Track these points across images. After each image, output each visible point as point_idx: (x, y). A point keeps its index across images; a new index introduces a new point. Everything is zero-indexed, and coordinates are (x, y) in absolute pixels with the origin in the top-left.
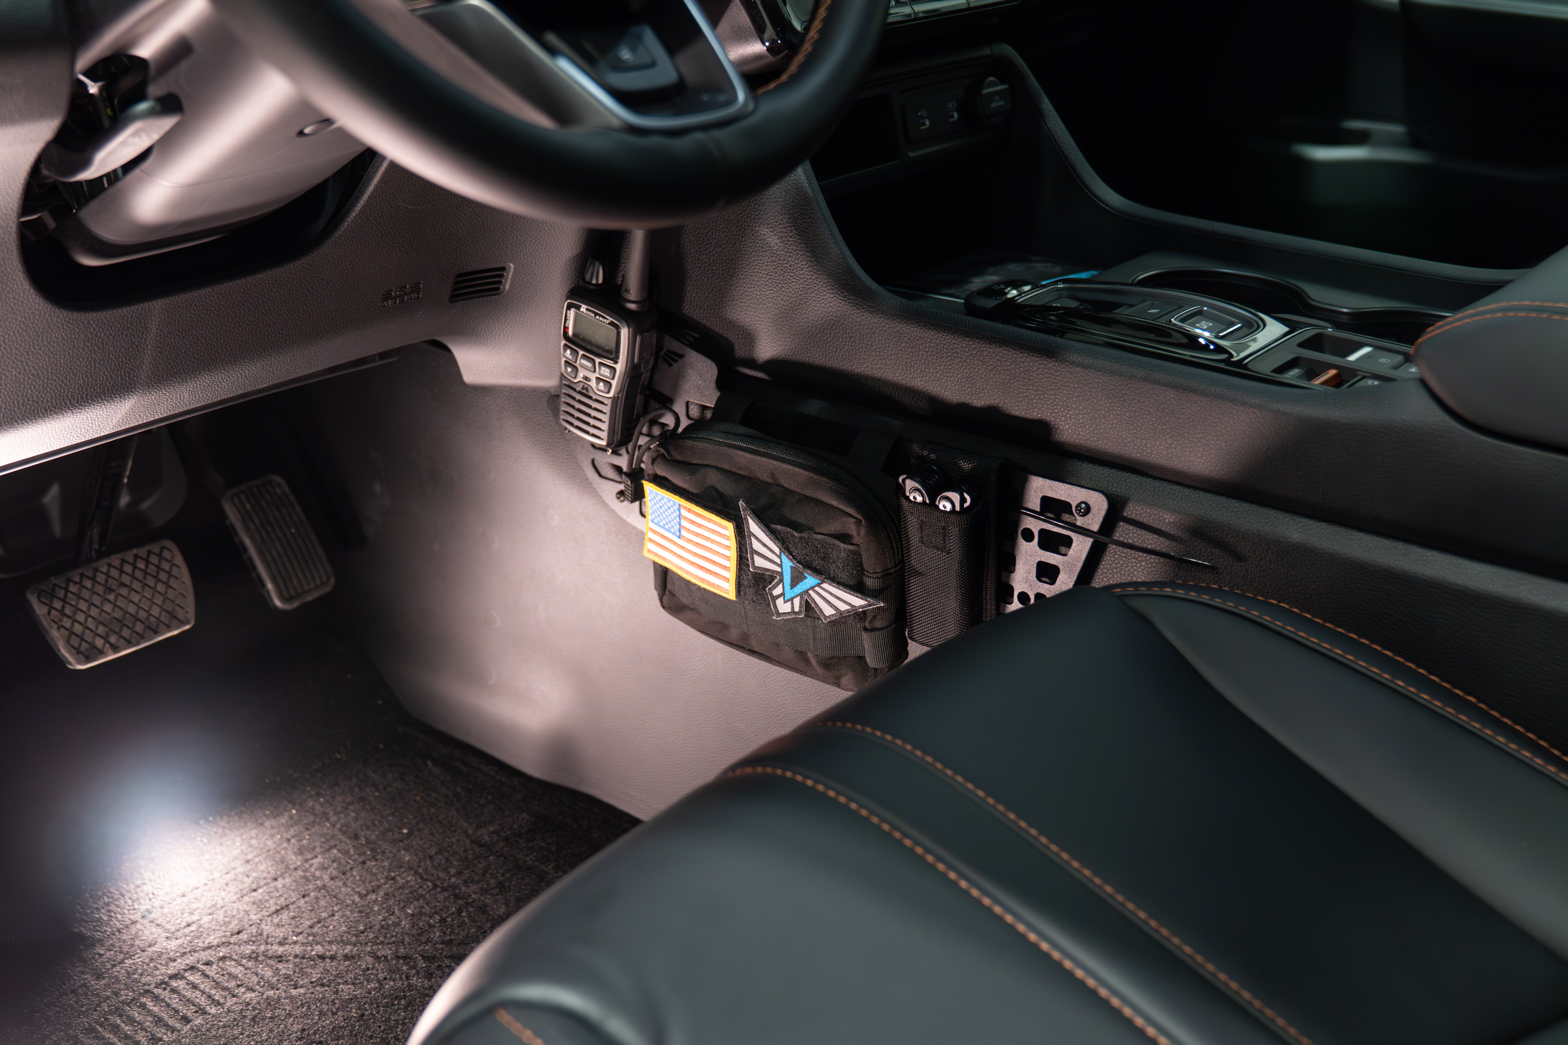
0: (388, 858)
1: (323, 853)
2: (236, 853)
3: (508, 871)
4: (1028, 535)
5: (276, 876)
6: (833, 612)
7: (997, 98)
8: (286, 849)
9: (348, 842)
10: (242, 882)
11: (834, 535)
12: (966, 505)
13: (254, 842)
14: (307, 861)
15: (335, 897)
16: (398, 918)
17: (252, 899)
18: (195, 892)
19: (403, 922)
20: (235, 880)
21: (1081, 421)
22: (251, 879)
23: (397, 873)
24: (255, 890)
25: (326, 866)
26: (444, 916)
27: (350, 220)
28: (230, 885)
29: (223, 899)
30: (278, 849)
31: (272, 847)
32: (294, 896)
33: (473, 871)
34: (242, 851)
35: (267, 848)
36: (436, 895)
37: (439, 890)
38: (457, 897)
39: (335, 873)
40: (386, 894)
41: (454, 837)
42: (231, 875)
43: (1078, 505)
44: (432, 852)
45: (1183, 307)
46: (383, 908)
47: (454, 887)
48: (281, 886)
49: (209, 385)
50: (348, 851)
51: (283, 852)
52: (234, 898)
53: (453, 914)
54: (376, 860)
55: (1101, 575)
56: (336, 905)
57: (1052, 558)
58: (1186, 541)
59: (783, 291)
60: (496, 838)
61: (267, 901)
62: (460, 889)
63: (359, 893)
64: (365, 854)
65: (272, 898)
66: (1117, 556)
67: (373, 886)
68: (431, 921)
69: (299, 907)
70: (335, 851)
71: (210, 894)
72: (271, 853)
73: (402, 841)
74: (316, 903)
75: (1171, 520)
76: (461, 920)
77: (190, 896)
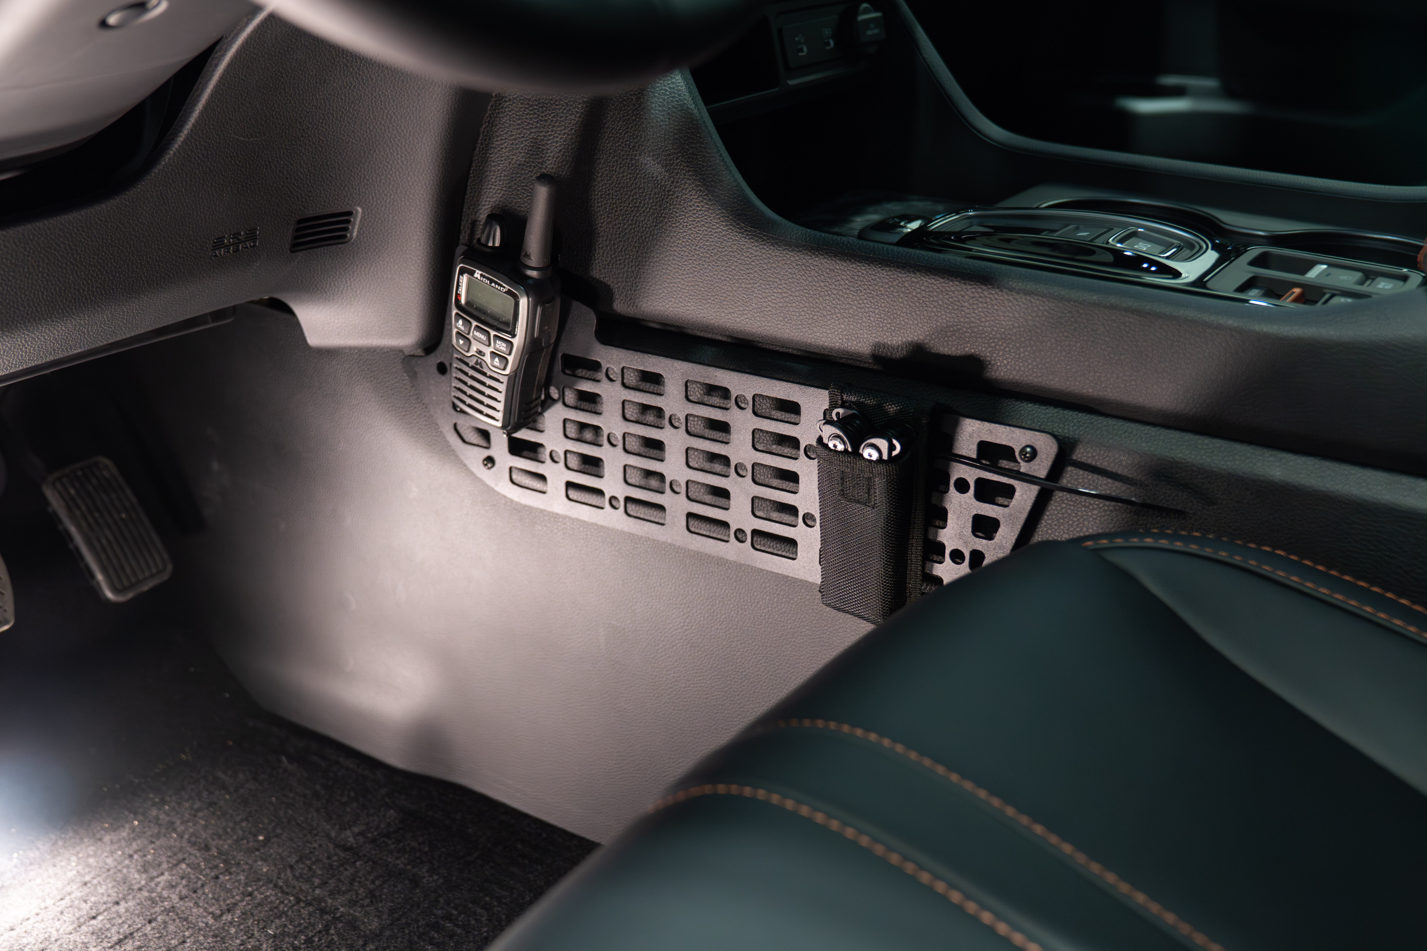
0: (243, 871)
1: (170, 869)
2: (71, 874)
3: (377, 878)
4: (962, 486)
5: (117, 899)
7: (873, 25)
8: (128, 867)
9: (198, 854)
10: (79, 909)
12: (895, 453)
13: (91, 860)
14: (152, 879)
15: (186, 919)
16: (259, 941)
17: (90, 928)
18: (25, 923)
19: (265, 946)
20: (71, 907)
21: (1022, 355)
22: (90, 904)
23: (255, 887)
24: (94, 918)
25: (174, 884)
26: (311, 934)
27: (172, 152)
28: (65, 913)
29: (57, 931)
30: (119, 867)
31: (112, 866)
32: (139, 922)
33: (340, 880)
34: (78, 872)
35: (107, 867)
36: (300, 911)
37: (302, 904)
38: (323, 911)
39: (184, 892)
40: (243, 913)
41: (315, 841)
42: (67, 901)
43: (1023, 451)
44: (292, 860)
46: (241, 930)
47: (320, 900)
48: (123, 910)
50: (199, 865)
51: (125, 871)
52: (71, 928)
53: (320, 932)
54: (230, 874)
55: (1045, 526)
56: (187, 929)
57: (989, 510)
58: (1147, 485)
60: (361, 839)
61: (108, 930)
62: (326, 902)
63: (212, 913)
64: (216, 867)
65: (113, 925)
66: (1064, 505)
67: (228, 905)
68: (296, 942)
69: (145, 935)
70: (183, 866)
71: (42, 925)
72: (111, 872)
73: (258, 850)
74: (164, 928)
75: (1129, 462)
76: (329, 939)
77: (18, 930)
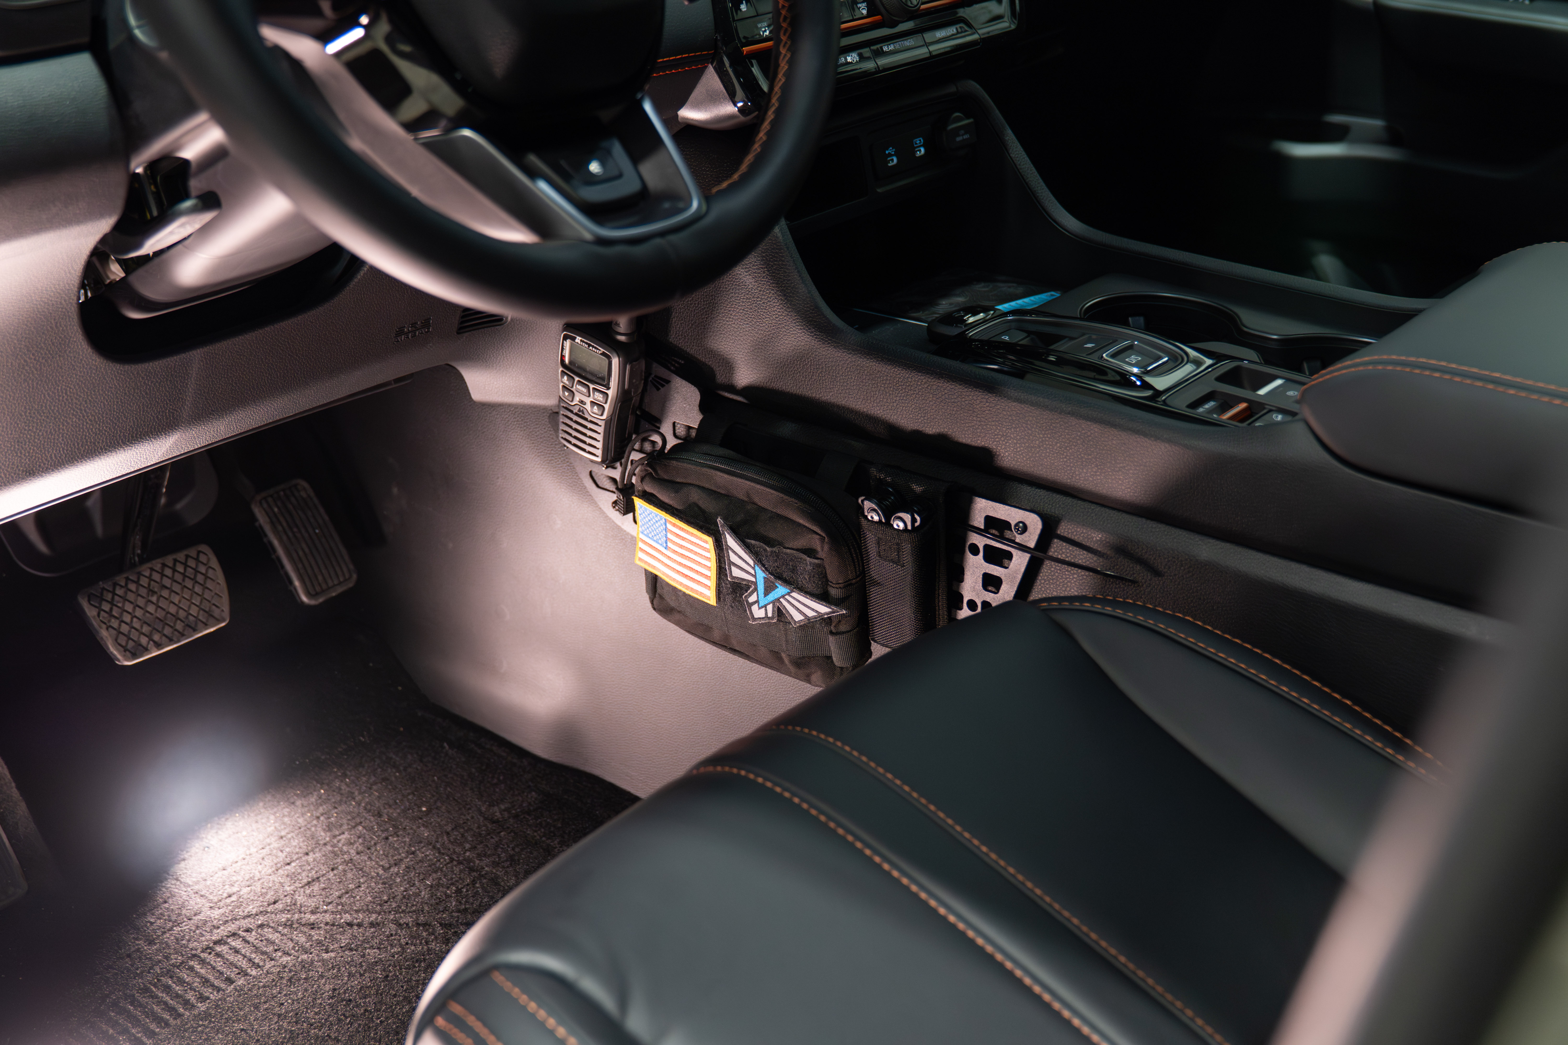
0: (409, 834)
1: (350, 830)
2: (270, 829)
3: (517, 846)
4: (975, 550)
5: (307, 851)
6: (802, 618)
7: (962, 132)
8: (316, 826)
9: (372, 819)
10: (277, 857)
11: (802, 549)
12: (917, 524)
13: (286, 819)
14: (335, 836)
15: (361, 869)
16: (419, 889)
17: (285, 872)
18: (234, 865)
19: (423, 893)
20: (270, 854)
21: (1019, 449)
22: (285, 854)
23: (417, 848)
24: (288, 864)
25: (352, 841)
26: (460, 886)
28: (265, 859)
29: (260, 872)
30: (309, 826)
31: (303, 825)
32: (324, 869)
33: (487, 846)
34: (275, 828)
35: (299, 825)
36: (452, 868)
37: (455, 863)
38: (472, 870)
39: (360, 848)
40: (407, 867)
41: (468, 814)
42: (266, 851)
43: (1017, 525)
44: (449, 828)
45: (1117, 341)
46: (405, 880)
47: (469, 860)
48: (312, 860)
49: (242, 418)
50: (372, 828)
51: (313, 829)
52: (270, 871)
53: (468, 885)
54: (398, 836)
55: (1040, 585)
56: (362, 877)
57: (995, 570)
58: (1111, 558)
59: (758, 326)
60: (506, 815)
61: (299, 874)
62: (474, 863)
63: (382, 866)
64: (387, 830)
65: (304, 871)
66: (1053, 569)
67: (396, 860)
68: (448, 892)
69: (329, 879)
70: (360, 828)
71: (248, 867)
72: (302, 830)
73: (421, 819)
74: (344, 875)
75: (1098, 538)
76: (475, 891)
77: (229, 870)
